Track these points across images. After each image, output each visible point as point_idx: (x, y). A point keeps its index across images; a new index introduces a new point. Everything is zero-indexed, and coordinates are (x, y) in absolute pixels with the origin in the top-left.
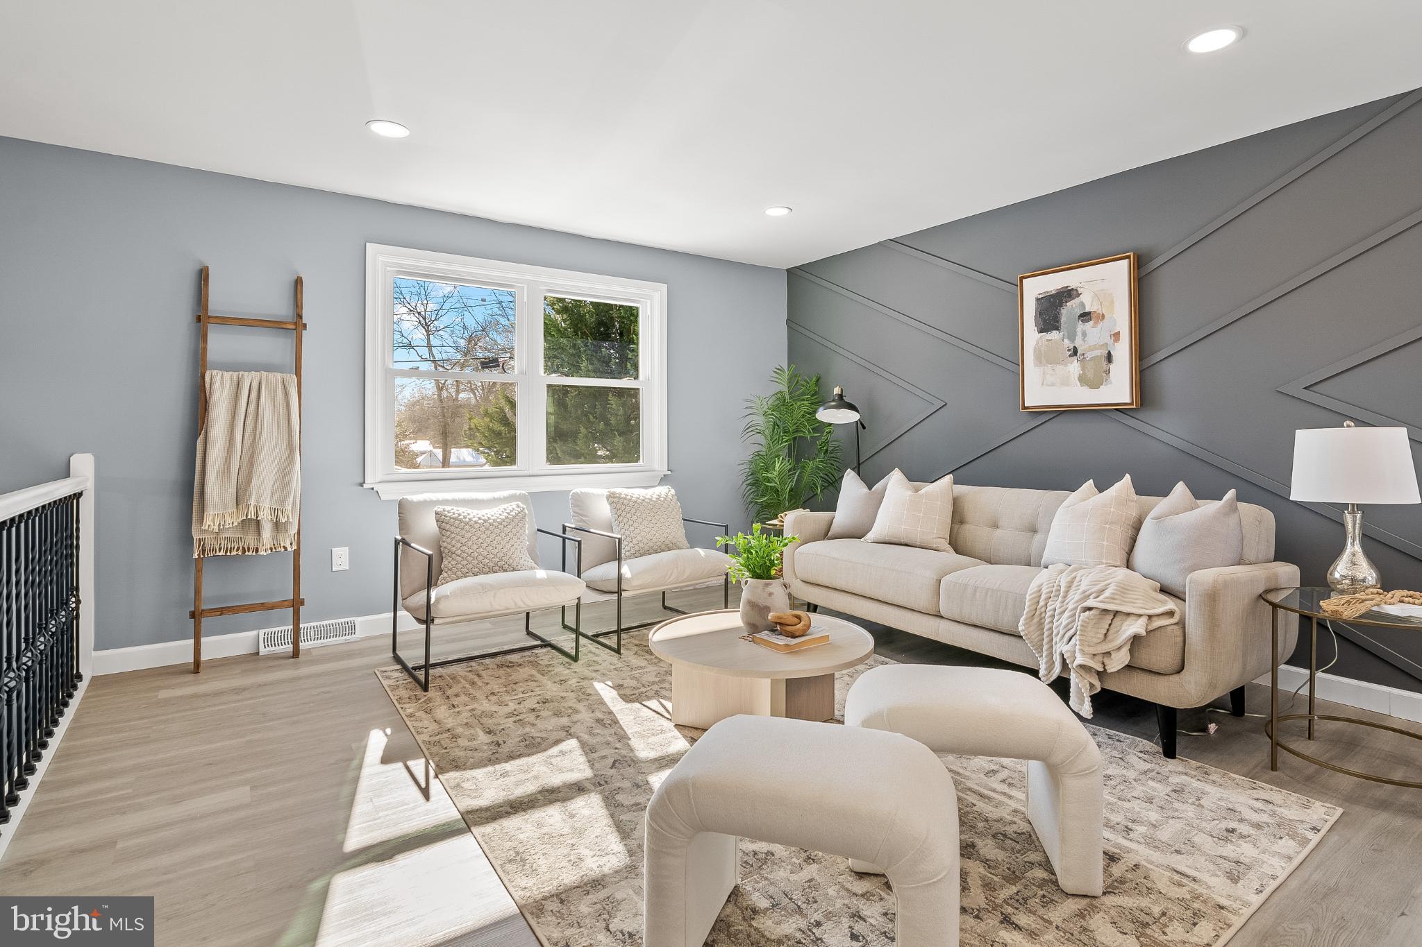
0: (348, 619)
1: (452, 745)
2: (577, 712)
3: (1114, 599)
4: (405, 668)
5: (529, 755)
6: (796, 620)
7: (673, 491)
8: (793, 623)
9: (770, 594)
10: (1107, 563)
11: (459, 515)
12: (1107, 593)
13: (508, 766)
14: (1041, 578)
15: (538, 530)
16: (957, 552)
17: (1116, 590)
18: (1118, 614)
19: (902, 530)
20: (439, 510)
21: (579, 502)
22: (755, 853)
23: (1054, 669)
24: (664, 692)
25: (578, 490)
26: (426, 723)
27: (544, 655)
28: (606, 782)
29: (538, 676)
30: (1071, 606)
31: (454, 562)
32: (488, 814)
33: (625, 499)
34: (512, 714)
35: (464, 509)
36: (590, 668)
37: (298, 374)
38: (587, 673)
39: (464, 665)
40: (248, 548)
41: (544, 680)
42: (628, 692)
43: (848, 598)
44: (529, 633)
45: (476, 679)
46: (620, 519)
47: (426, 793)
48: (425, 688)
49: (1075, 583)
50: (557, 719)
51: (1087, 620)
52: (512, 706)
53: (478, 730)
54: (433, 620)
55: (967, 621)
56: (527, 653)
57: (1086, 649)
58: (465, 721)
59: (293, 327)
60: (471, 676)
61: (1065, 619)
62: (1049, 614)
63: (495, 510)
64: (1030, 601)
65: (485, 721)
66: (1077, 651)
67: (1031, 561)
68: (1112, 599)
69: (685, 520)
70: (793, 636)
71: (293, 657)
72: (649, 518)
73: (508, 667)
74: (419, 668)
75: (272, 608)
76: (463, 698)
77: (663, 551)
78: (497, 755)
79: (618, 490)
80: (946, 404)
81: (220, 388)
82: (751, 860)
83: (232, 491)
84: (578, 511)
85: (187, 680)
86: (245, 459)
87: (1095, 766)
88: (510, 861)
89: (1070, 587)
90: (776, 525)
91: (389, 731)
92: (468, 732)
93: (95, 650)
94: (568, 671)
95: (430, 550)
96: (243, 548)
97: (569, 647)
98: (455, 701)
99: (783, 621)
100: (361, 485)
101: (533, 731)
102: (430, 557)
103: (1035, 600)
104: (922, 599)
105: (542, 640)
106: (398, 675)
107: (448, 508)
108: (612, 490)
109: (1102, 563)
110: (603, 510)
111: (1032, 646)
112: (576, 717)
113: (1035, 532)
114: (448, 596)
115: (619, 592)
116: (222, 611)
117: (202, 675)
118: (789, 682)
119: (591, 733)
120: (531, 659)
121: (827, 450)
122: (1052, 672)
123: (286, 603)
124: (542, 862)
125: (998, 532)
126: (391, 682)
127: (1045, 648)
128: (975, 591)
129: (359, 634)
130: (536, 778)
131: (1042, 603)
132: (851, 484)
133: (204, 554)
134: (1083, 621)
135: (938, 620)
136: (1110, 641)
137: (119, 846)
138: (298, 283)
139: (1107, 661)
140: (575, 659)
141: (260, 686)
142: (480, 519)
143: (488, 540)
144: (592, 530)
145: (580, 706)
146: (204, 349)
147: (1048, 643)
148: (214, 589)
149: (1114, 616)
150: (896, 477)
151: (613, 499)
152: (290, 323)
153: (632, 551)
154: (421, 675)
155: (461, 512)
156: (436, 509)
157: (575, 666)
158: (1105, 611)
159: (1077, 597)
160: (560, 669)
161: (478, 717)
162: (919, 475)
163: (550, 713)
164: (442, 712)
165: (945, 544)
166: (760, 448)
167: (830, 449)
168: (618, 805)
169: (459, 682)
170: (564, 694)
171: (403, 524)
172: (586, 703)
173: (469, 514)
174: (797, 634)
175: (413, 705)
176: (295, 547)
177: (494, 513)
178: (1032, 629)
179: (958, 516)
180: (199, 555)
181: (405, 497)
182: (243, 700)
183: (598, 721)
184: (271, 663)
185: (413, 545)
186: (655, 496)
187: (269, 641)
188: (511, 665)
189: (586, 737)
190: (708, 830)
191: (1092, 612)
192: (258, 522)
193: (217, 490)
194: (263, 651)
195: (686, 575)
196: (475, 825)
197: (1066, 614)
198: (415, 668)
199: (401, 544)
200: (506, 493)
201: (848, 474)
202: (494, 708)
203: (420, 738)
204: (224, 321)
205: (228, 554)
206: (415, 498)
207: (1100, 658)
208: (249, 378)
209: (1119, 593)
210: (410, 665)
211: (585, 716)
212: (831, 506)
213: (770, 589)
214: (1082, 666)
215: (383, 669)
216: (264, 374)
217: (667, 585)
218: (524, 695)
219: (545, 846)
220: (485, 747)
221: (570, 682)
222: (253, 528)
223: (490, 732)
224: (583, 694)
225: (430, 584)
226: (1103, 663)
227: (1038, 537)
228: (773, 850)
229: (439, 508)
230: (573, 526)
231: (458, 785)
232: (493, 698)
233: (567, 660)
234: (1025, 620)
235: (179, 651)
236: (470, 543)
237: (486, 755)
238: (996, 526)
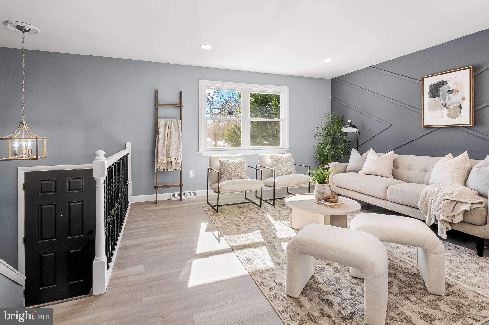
0: (195, 191)
1: (226, 228)
2: (262, 222)
3: (457, 197)
4: (211, 206)
5: (249, 233)
6: (333, 197)
7: (291, 155)
8: (332, 198)
9: (324, 189)
10: (455, 184)
11: (226, 161)
12: (454, 194)
13: (243, 235)
14: (427, 189)
15: (249, 167)
16: (395, 178)
17: (457, 193)
18: (458, 202)
19: (373, 170)
20: (220, 160)
21: (261, 158)
22: (319, 267)
23: (432, 221)
24: (289, 219)
25: (261, 154)
26: (218, 221)
27: (251, 205)
28: (272, 243)
29: (250, 211)
30: (439, 198)
31: (225, 175)
32: (238, 247)
33: (276, 157)
34: (243, 221)
35: (227, 160)
36: (265, 210)
37: (181, 119)
38: (264, 211)
39: (227, 206)
40: (169, 169)
41: (251, 212)
42: (278, 218)
43: (353, 192)
44: (246, 198)
45: (231, 210)
46: (274, 163)
47: (219, 241)
48: (217, 212)
49: (441, 190)
50: (256, 224)
51: (445, 204)
52: (243, 219)
53: (233, 224)
54: (219, 192)
55: (398, 202)
56: (246, 204)
57: (445, 214)
58: (229, 222)
59: (180, 106)
60: (230, 209)
61: (436, 203)
62: (430, 201)
63: (236, 160)
64: (422, 196)
65: (235, 222)
66: (441, 214)
67: (424, 183)
68: (456, 196)
69: (295, 164)
70: (332, 202)
71: (180, 201)
72: (283, 164)
73: (240, 208)
74: (215, 206)
75: (175, 187)
76: (228, 216)
77: (288, 174)
78: (239, 232)
79: (273, 155)
80: (392, 125)
81: (162, 123)
82: (318, 269)
83: (165, 153)
84: (261, 161)
85: (154, 205)
86: (168, 144)
87: (441, 251)
88: (245, 260)
89: (439, 192)
90: (327, 167)
91: (207, 223)
92: (230, 225)
93: (132, 196)
94: (258, 210)
95: (218, 171)
96: (168, 169)
97: (259, 203)
98: (226, 216)
99: (329, 198)
100: (198, 152)
101: (249, 226)
102: (219, 173)
103: (425, 196)
104: (381, 194)
105: (250, 200)
106: (209, 208)
107: (223, 159)
108: (272, 154)
109: (454, 184)
110: (269, 161)
111: (423, 212)
112: (262, 224)
113: (426, 171)
114: (224, 185)
115: (274, 187)
116: (163, 187)
117: (158, 204)
118: (331, 216)
119: (266, 229)
120: (247, 206)
121: (346, 142)
122: (431, 222)
123: (179, 185)
124: (254, 261)
125: (411, 172)
126: (208, 210)
127: (428, 213)
128: (401, 192)
129: (197, 196)
130: (251, 239)
131: (427, 197)
132: (354, 154)
133: (158, 171)
134: (443, 204)
135: (386, 201)
136: (455, 212)
137: (145, 245)
138: (181, 93)
139: (453, 219)
140: (261, 207)
141: (173, 208)
142: (232, 162)
143: (235, 169)
144: (265, 167)
145: (262, 220)
146: (157, 113)
147: (429, 211)
148: (161, 180)
149: (457, 203)
150: (372, 151)
151: (272, 157)
152: (179, 105)
153: (278, 174)
154: (216, 208)
155: (226, 160)
156: (219, 159)
157: (260, 209)
158: (453, 201)
159: (441, 195)
160: (256, 209)
161: (233, 221)
162: (380, 150)
163: (254, 222)
164: (222, 219)
165: (390, 175)
166: (321, 141)
167: (347, 141)
168: (276, 249)
169: (227, 211)
170: (258, 217)
171: (210, 164)
172: (264, 220)
173: (229, 161)
174: (334, 202)
175: (214, 216)
176: (181, 169)
177: (236, 161)
178: (423, 206)
179: (395, 165)
180: (157, 171)
181: (210, 156)
182: (169, 211)
183: (268, 225)
184: (175, 202)
185: (213, 170)
186: (285, 157)
187: (175, 196)
188: (241, 207)
189: (264, 229)
190: (305, 254)
191: (447, 201)
192: (171, 162)
193: (161, 152)
194: (173, 199)
195: (296, 182)
196: (235, 250)
197: (437, 201)
198: (214, 206)
199: (210, 169)
200: (239, 155)
201: (353, 150)
202: (238, 219)
203: (217, 225)
204: (162, 105)
205: (164, 171)
206: (213, 156)
207: (450, 218)
208: (169, 121)
209: (459, 194)
210: (212, 205)
211: (264, 223)
212: (347, 161)
213: (325, 187)
214: (443, 220)
215: (205, 206)
216: (172, 120)
217: (289, 185)
218: (246, 216)
219: (255, 258)
220: (236, 230)
221: (259, 214)
222: (170, 164)
223: (237, 226)
224: (264, 217)
225: (218, 182)
226: (452, 220)
227: (428, 174)
228: (325, 267)
229: (220, 159)
230: (259, 166)
231: (229, 239)
232: (237, 216)
233: (258, 207)
234: (420, 203)
235: (151, 197)
236: (229, 170)
237: (236, 231)
238: (411, 169)
